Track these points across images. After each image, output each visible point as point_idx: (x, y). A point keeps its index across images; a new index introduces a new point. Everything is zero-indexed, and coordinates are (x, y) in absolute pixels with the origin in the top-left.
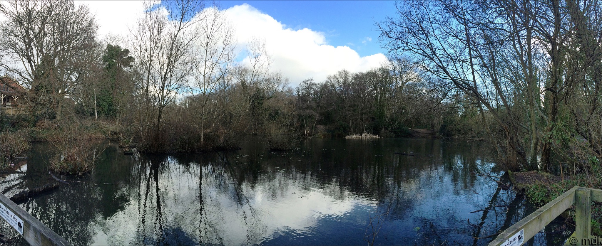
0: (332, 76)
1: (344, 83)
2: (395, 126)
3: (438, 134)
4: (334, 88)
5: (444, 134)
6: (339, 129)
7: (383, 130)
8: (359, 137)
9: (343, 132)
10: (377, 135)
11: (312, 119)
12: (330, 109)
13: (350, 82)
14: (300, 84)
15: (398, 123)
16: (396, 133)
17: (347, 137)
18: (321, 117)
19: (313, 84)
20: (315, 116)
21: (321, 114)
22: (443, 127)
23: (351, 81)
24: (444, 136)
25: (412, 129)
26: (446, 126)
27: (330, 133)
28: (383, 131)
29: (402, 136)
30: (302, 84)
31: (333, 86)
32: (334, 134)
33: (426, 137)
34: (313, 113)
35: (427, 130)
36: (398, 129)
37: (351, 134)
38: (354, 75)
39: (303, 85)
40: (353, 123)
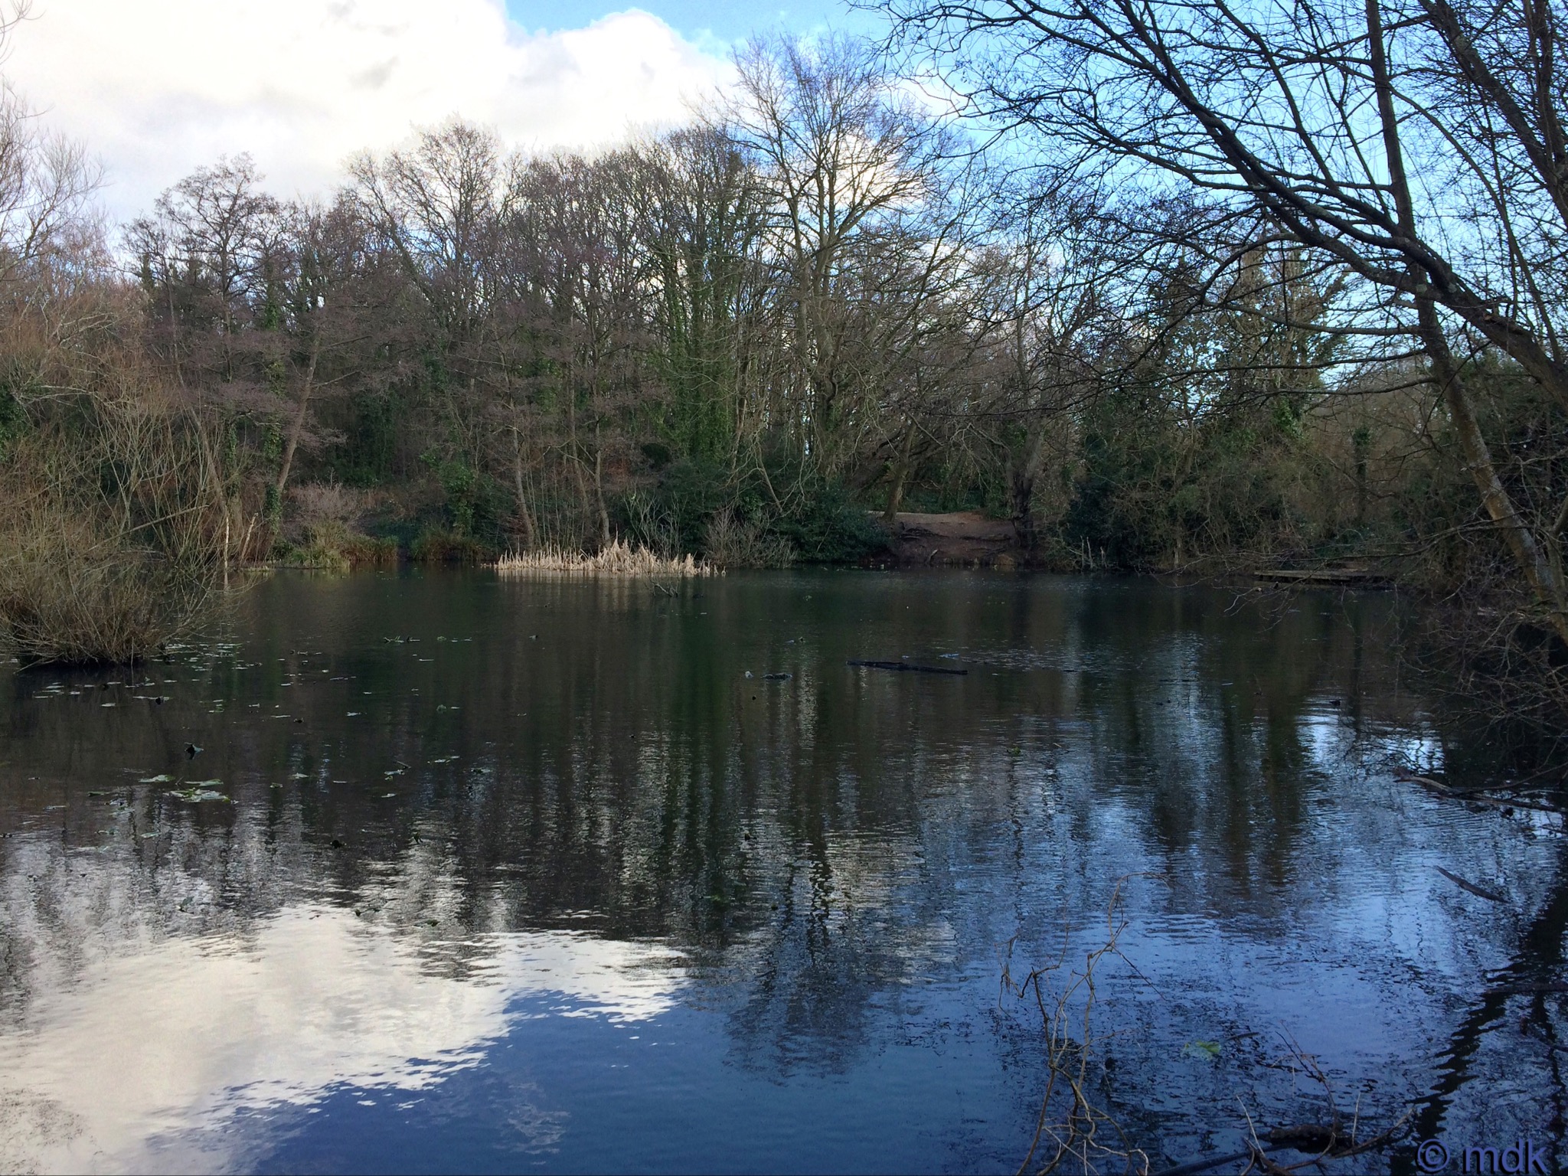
0: (380, 164)
1: (464, 214)
2: (791, 500)
3: (1055, 544)
4: (397, 241)
5: (1096, 544)
6: (447, 511)
7: (723, 524)
8: (579, 567)
9: (476, 530)
10: (690, 559)
11: (260, 448)
12: (377, 382)
13: (499, 208)
14: (163, 203)
15: (809, 483)
16: (798, 543)
17: (503, 567)
18: (325, 432)
19: (252, 207)
20: (286, 423)
21: (324, 412)
22: (1085, 496)
23: (505, 205)
24: (1096, 555)
25: (889, 515)
26: (1105, 490)
27: (392, 541)
28: (721, 530)
29: (837, 562)
30: (176, 198)
31: (390, 229)
32: (415, 544)
33: (985, 564)
34: (271, 402)
35: (990, 516)
36: (809, 516)
37: (524, 550)
38: (523, 169)
39: (186, 206)
40: (535, 477)
